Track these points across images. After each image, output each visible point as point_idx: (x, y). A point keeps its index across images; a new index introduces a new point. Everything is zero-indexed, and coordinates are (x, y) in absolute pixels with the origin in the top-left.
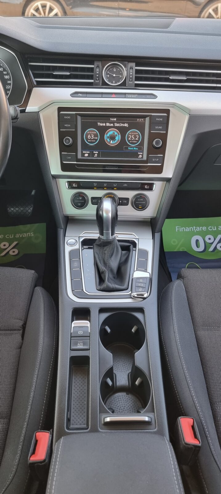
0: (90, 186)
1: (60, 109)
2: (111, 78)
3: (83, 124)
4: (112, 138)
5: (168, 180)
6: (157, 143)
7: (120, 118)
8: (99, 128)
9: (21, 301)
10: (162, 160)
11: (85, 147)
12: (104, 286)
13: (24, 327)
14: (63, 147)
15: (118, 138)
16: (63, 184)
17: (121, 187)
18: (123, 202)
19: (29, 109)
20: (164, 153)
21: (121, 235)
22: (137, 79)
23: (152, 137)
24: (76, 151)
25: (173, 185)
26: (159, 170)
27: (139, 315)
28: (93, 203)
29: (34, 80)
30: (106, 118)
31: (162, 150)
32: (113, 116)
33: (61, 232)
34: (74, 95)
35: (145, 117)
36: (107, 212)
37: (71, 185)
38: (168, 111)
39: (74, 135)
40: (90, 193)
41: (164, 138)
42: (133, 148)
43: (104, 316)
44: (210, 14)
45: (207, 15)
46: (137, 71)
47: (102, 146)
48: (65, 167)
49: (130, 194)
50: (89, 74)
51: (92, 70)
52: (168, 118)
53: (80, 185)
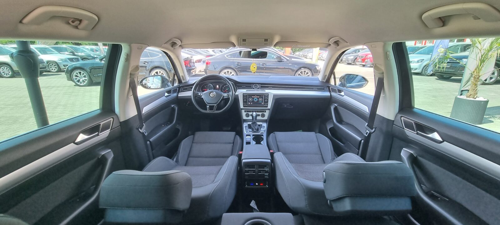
0: (250, 112)
1: (243, 94)
2: (255, 88)
3: (249, 97)
4: (256, 100)
5: (269, 109)
6: (266, 101)
7: (257, 96)
8: (252, 98)
9: (232, 139)
10: (267, 105)
11: (249, 102)
12: (254, 131)
13: (233, 143)
14: (244, 102)
15: (257, 100)
16: (243, 111)
17: (258, 112)
18: (259, 115)
19: (236, 94)
20: (268, 103)
21: (259, 123)
22: (261, 88)
23: (265, 99)
24: (247, 103)
25: (271, 110)
26: (267, 107)
27: (262, 137)
28: (251, 116)
29: (238, 88)
30: (254, 96)
31: (267, 102)
32: (256, 95)
33: (243, 122)
34: (246, 91)
35: (263, 95)
36: (254, 115)
37: (245, 111)
38: (268, 94)
39: (246, 99)
40: (250, 113)
41: (268, 100)
42: (260, 102)
43: (253, 137)
44: (299, 74)
45: (298, 74)
46: (261, 86)
47: (253, 101)
48: (244, 106)
49: (260, 113)
50: (250, 87)
51: (251, 86)
52: (268, 95)
53: (248, 111)
